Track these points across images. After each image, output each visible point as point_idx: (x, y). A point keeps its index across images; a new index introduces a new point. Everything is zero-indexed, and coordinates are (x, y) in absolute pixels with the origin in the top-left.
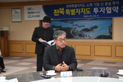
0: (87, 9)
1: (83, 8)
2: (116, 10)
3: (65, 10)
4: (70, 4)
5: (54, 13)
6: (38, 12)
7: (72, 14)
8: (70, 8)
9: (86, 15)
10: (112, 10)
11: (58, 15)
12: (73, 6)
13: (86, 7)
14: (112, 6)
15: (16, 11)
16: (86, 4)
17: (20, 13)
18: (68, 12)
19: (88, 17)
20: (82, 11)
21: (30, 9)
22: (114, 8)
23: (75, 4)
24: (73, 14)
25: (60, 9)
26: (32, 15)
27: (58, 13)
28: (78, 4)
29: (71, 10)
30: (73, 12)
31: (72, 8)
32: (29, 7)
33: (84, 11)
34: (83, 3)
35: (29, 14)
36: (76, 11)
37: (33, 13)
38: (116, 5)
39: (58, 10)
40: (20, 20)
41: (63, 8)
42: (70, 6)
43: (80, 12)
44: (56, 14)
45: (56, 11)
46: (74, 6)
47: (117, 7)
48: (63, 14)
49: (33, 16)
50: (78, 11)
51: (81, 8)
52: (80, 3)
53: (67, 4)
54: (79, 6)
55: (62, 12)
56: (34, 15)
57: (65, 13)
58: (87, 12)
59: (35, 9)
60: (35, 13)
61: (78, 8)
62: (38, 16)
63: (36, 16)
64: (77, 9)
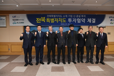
0: (63, 19)
1: (61, 18)
2: (84, 21)
3: (46, 19)
4: (50, 15)
5: (37, 21)
6: (22, 20)
7: (51, 22)
8: (50, 18)
9: (63, 23)
10: (81, 21)
11: (40, 22)
12: (52, 16)
13: (62, 18)
14: (81, 18)
15: (2, 18)
16: (63, 15)
17: (5, 20)
18: (48, 20)
19: (64, 25)
20: (60, 20)
21: (15, 17)
22: (82, 20)
23: (54, 15)
24: (53, 22)
25: (42, 18)
26: (16, 21)
27: (40, 21)
28: (57, 15)
29: (51, 19)
30: (53, 21)
31: (52, 18)
32: (14, 15)
33: (61, 20)
34: (60, 15)
35: (14, 21)
36: (55, 20)
37: (18, 20)
38: (84, 18)
39: (40, 19)
40: (5, 26)
41: (44, 17)
42: (50, 16)
43: (58, 21)
44: (38, 21)
45: (39, 19)
46: (54, 16)
47: (85, 19)
48: (45, 22)
49: (17, 23)
50: (57, 20)
51: (58, 18)
52: (58, 15)
53: (48, 15)
54: (57, 16)
55: (43, 20)
56: (19, 21)
57: (46, 21)
58: (63, 21)
59: (19, 17)
60: (20, 20)
61: (56, 17)
62: (22, 23)
63: (20, 23)
64: (56, 19)
